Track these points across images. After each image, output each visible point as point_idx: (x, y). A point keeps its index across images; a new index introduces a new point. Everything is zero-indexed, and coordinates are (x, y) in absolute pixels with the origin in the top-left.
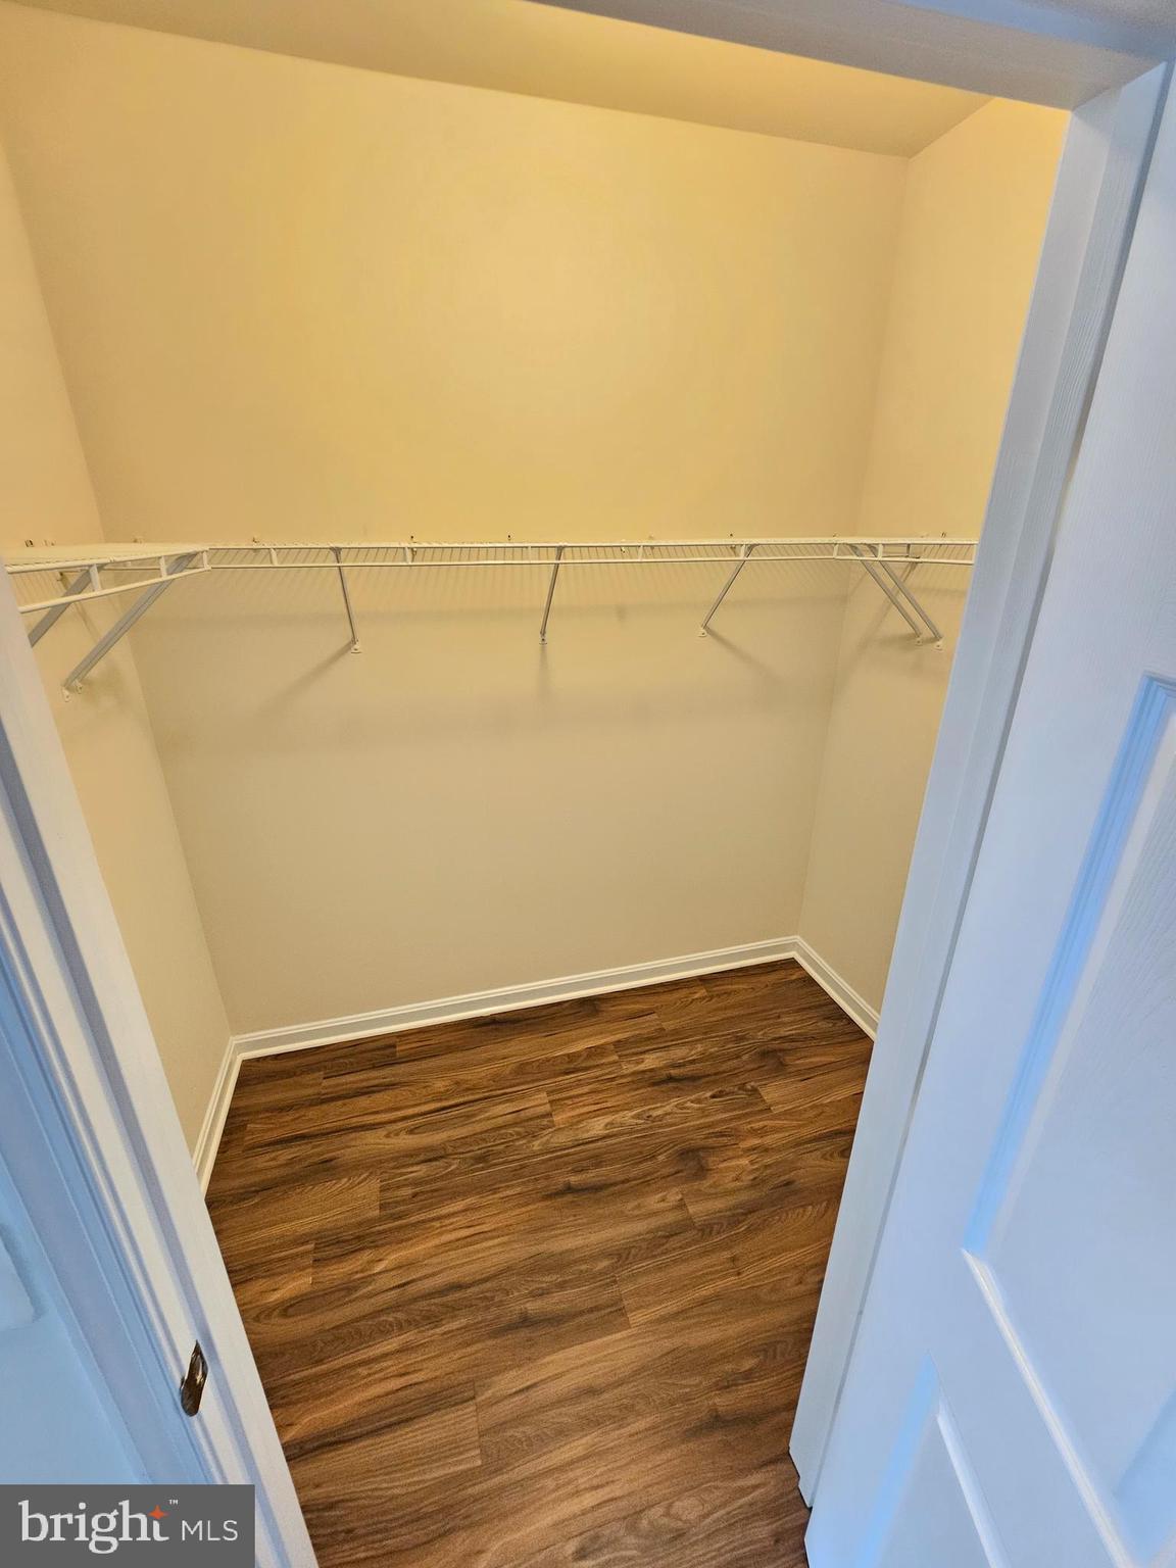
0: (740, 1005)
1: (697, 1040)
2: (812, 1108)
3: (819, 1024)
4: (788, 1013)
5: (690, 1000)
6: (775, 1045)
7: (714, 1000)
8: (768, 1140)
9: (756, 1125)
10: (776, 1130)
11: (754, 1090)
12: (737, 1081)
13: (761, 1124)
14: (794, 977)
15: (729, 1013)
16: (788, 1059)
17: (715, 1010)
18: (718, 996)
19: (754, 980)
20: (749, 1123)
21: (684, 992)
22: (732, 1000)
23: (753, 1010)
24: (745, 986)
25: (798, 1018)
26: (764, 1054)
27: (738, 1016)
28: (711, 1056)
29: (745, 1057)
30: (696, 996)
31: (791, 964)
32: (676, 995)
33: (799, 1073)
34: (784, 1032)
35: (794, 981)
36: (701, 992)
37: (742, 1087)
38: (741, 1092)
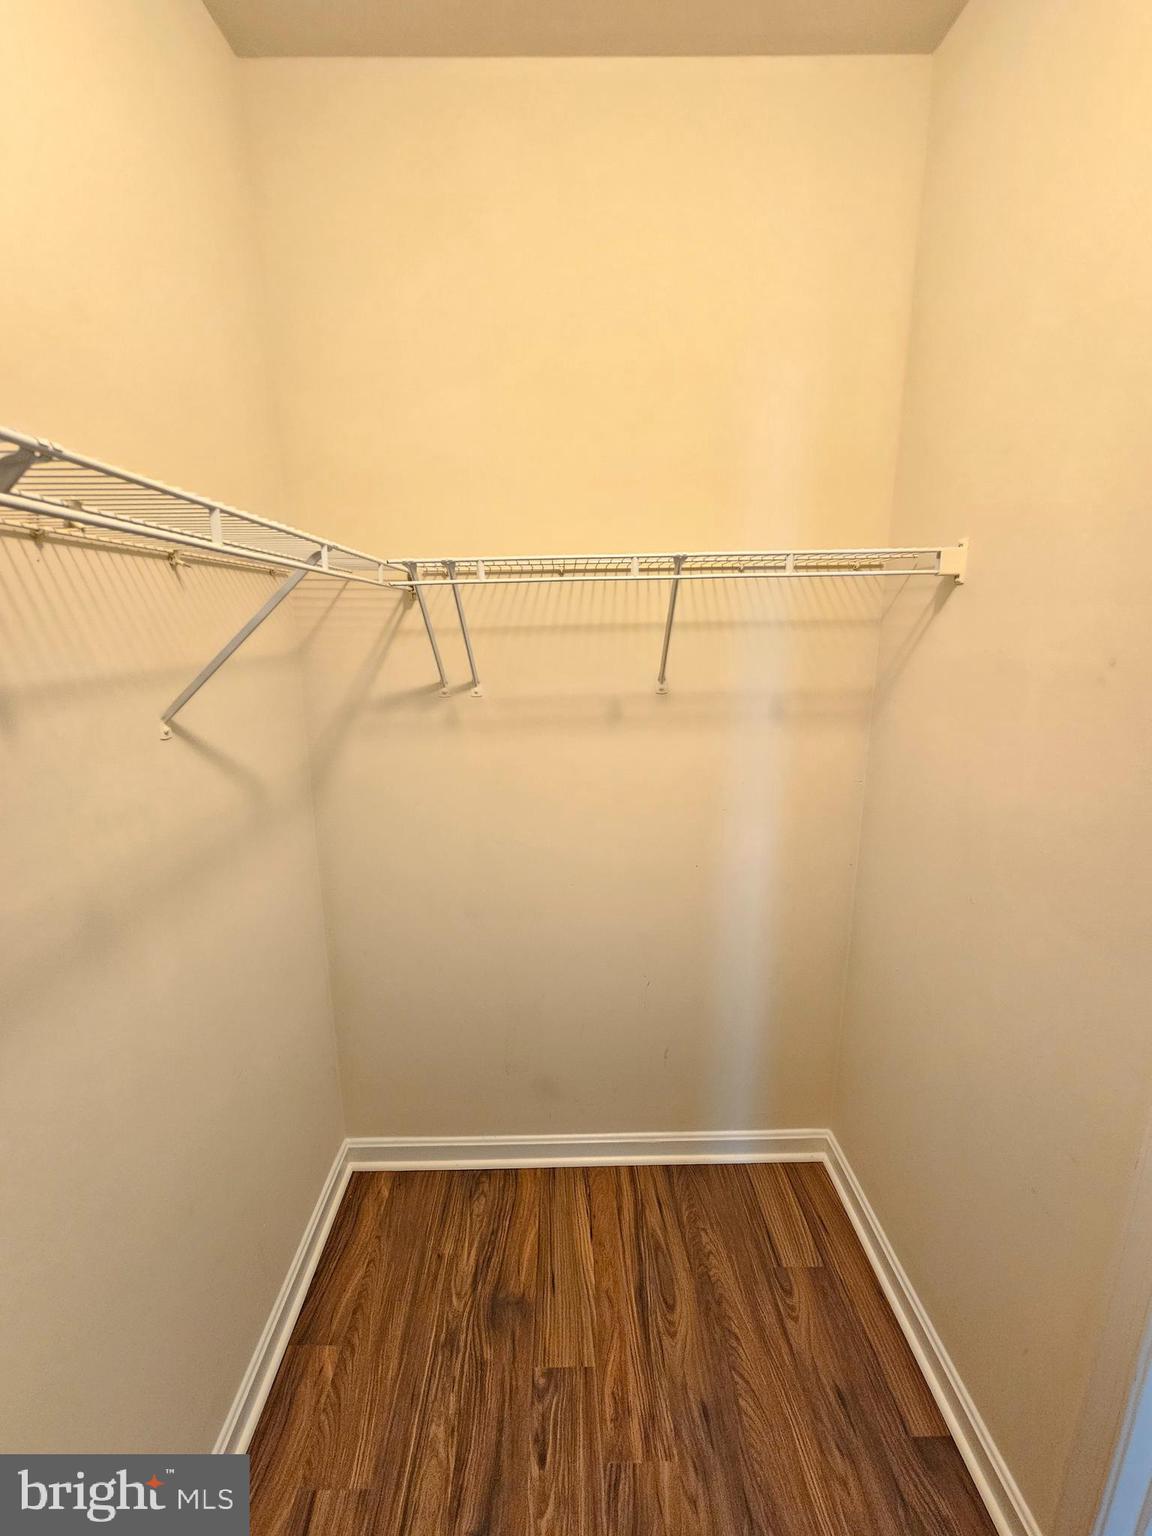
0: (390, 1304)
1: (421, 1429)
2: (598, 1306)
3: (476, 1212)
4: (439, 1241)
5: (328, 1388)
6: (485, 1290)
7: (356, 1341)
8: (637, 1403)
9: (609, 1411)
10: (621, 1380)
11: (549, 1374)
12: (526, 1394)
13: (608, 1400)
14: (386, 1193)
15: (396, 1331)
16: (514, 1288)
17: (378, 1350)
18: (353, 1328)
19: (355, 1251)
20: (603, 1420)
21: (306, 1391)
22: (374, 1310)
23: (409, 1288)
24: (361, 1273)
25: (454, 1231)
26: (494, 1320)
27: (409, 1319)
28: (464, 1414)
29: (488, 1354)
30: (329, 1372)
31: (361, 1182)
32: (303, 1419)
33: (540, 1286)
34: (467, 1263)
35: (391, 1198)
36: (328, 1355)
37: (539, 1394)
38: (547, 1402)
